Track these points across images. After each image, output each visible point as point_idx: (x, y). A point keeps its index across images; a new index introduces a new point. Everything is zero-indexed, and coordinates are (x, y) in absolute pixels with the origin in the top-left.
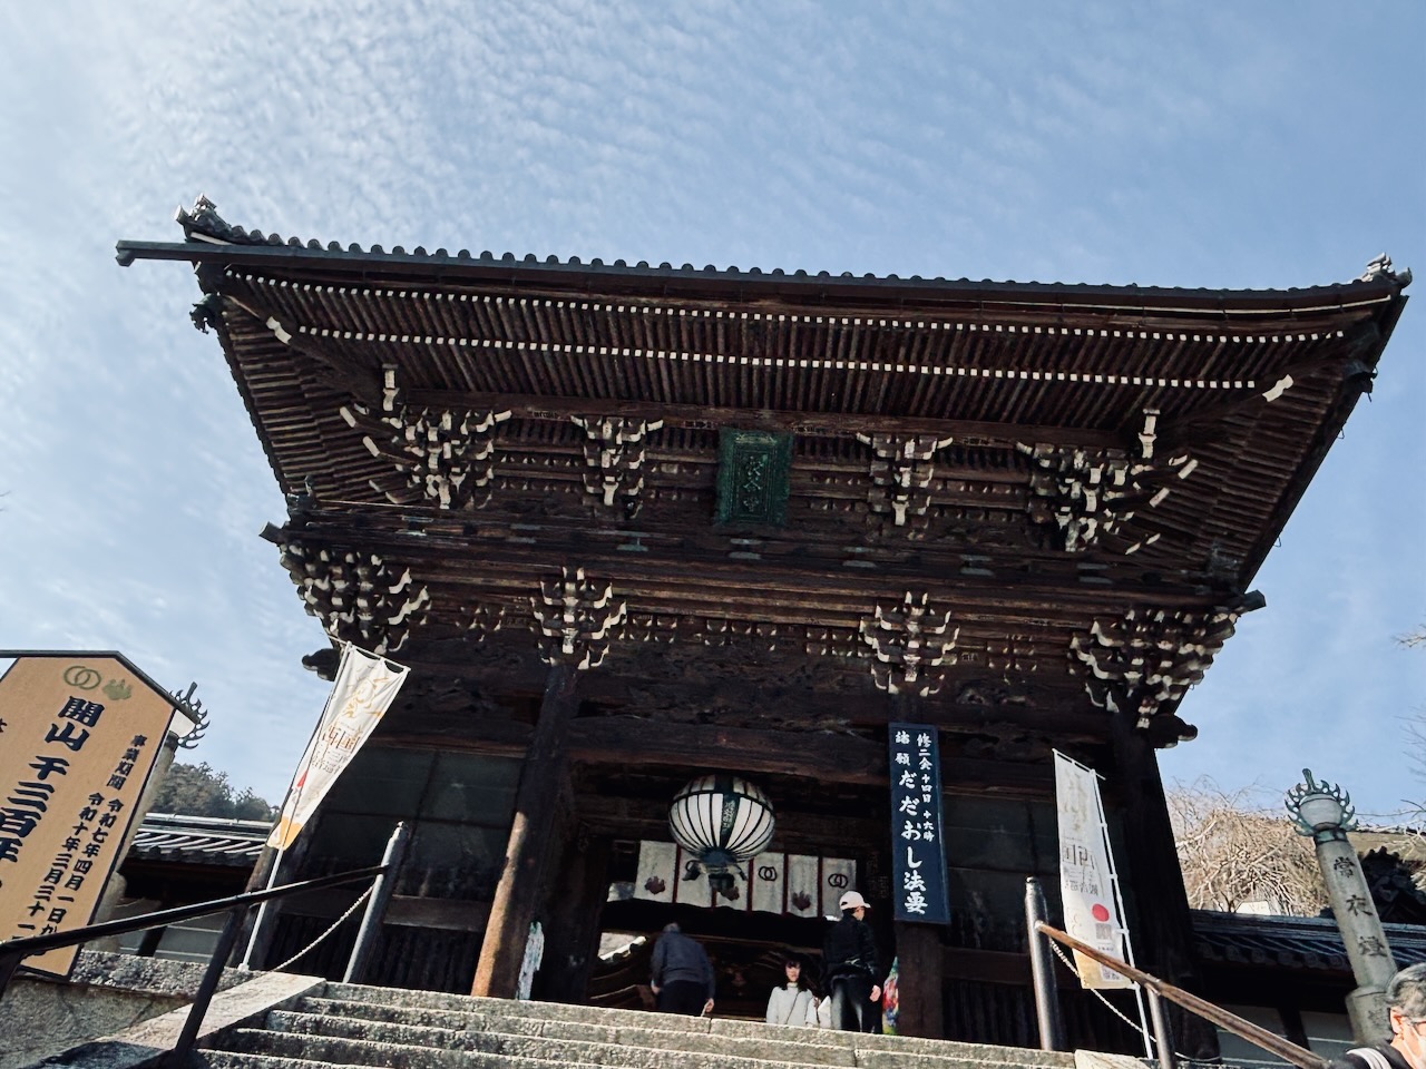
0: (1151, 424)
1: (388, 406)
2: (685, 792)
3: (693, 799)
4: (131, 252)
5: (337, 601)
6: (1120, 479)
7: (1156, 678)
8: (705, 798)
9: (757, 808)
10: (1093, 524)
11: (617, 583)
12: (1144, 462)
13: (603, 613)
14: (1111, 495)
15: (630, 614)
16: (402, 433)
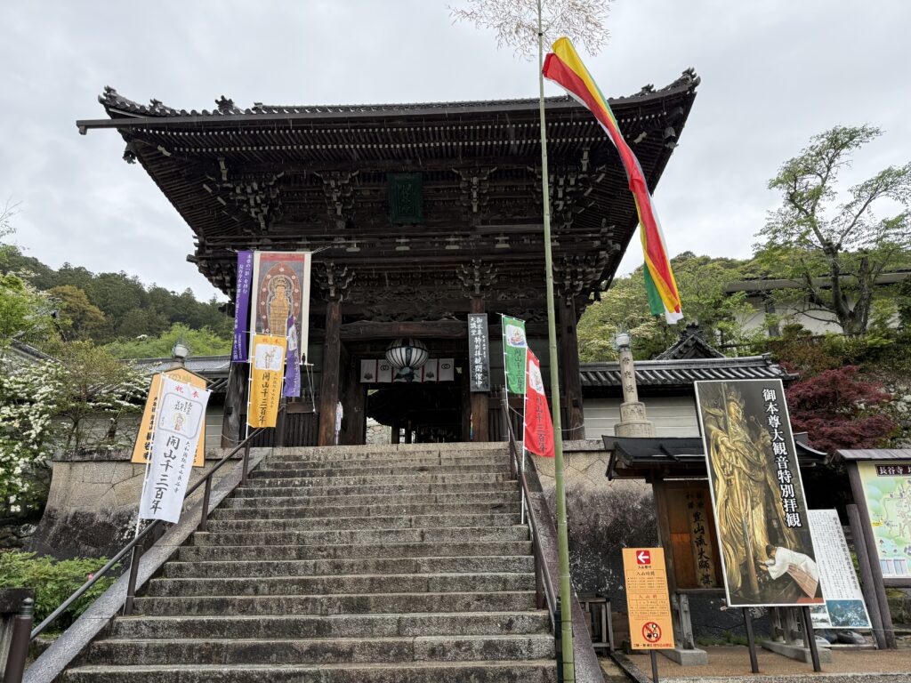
0: (586, 155)
1: (225, 178)
2: (390, 347)
3: (393, 351)
4: (84, 126)
5: (228, 285)
6: (572, 182)
7: (577, 282)
8: (398, 350)
9: (420, 351)
10: (561, 203)
11: (349, 265)
12: (583, 173)
13: (345, 278)
14: (569, 190)
15: (357, 274)
16: (234, 190)
